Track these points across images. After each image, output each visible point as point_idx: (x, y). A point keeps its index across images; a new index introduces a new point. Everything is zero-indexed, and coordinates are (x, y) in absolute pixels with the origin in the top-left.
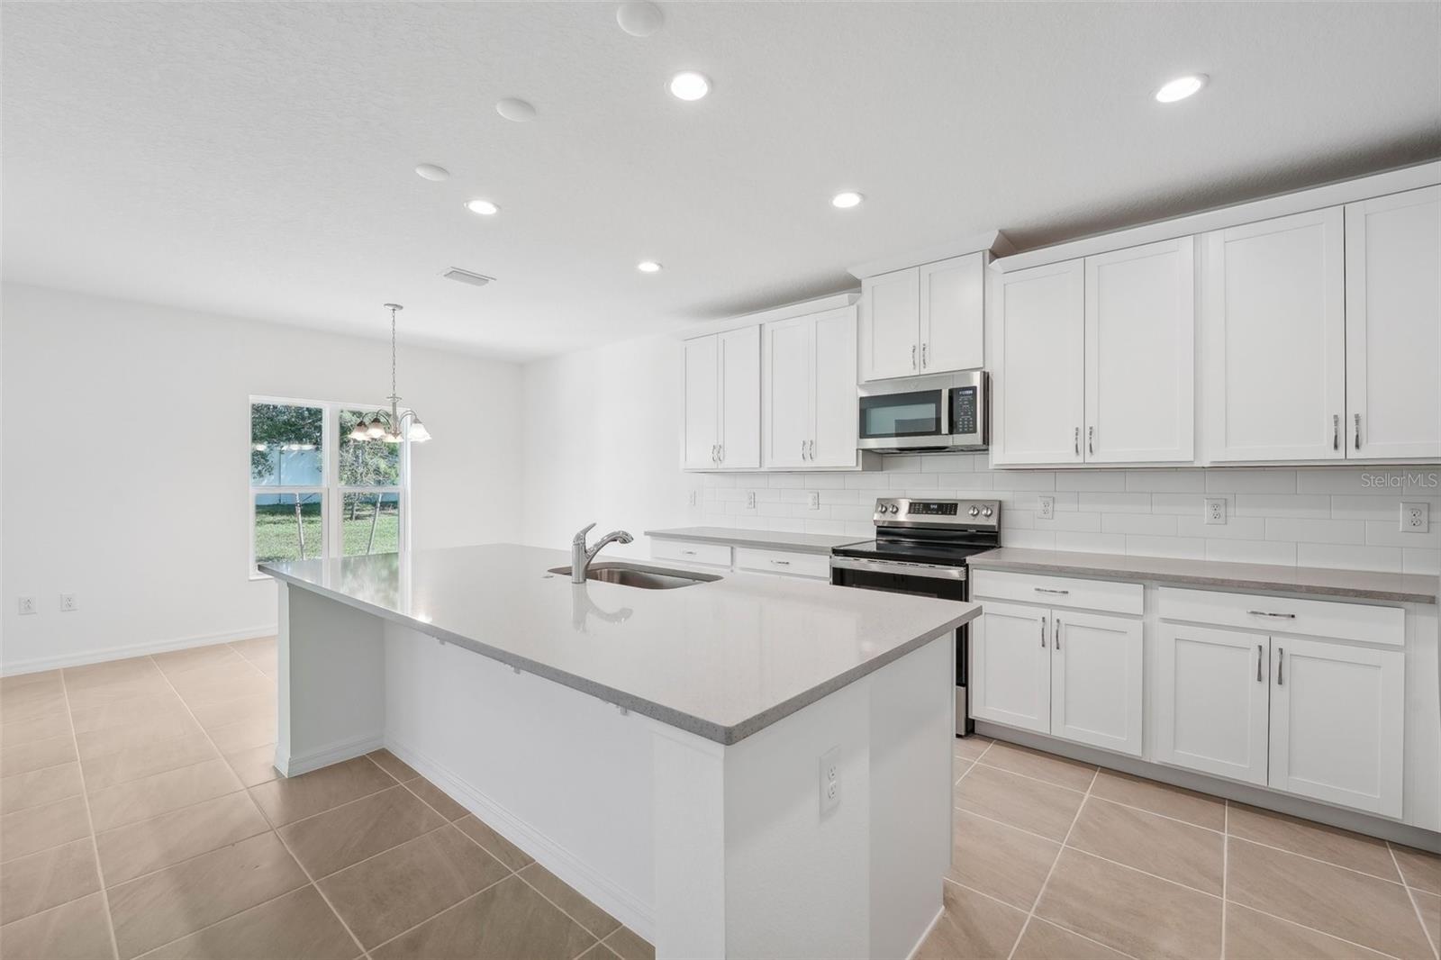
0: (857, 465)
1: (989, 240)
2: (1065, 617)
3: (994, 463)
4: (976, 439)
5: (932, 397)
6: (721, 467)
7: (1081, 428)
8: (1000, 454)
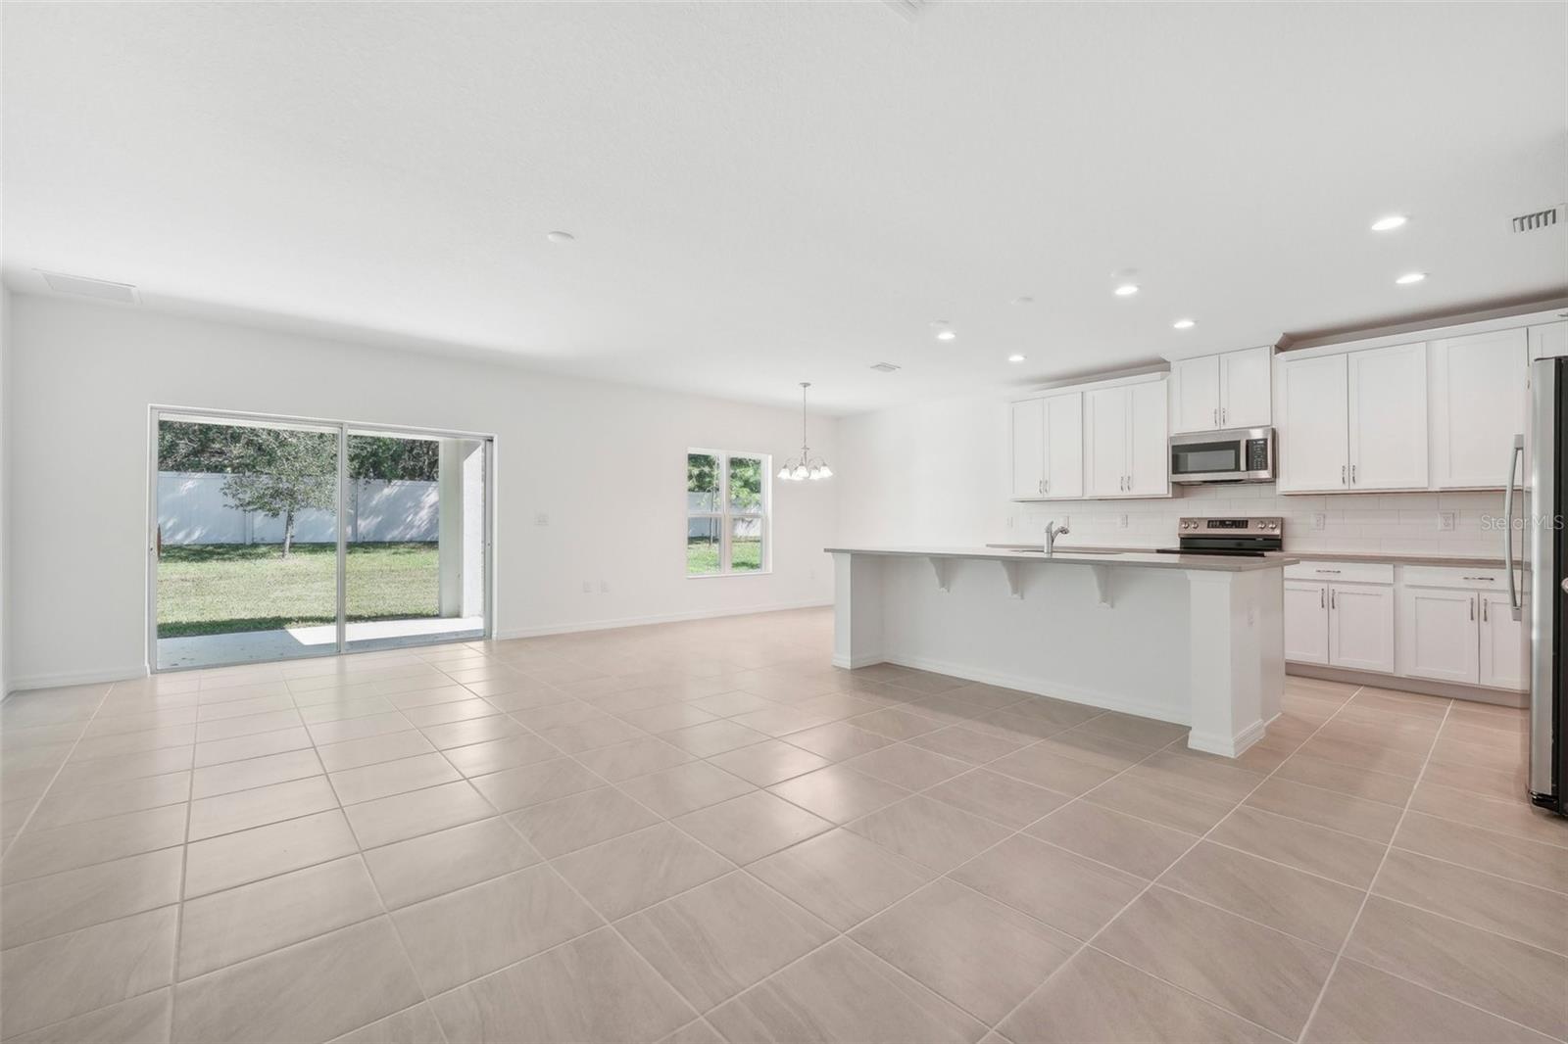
0: (1168, 493)
1: (1277, 338)
2: (1337, 587)
3: (1282, 490)
4: (1264, 474)
5: (1234, 445)
6: (1047, 496)
7: (1347, 467)
8: (1284, 484)
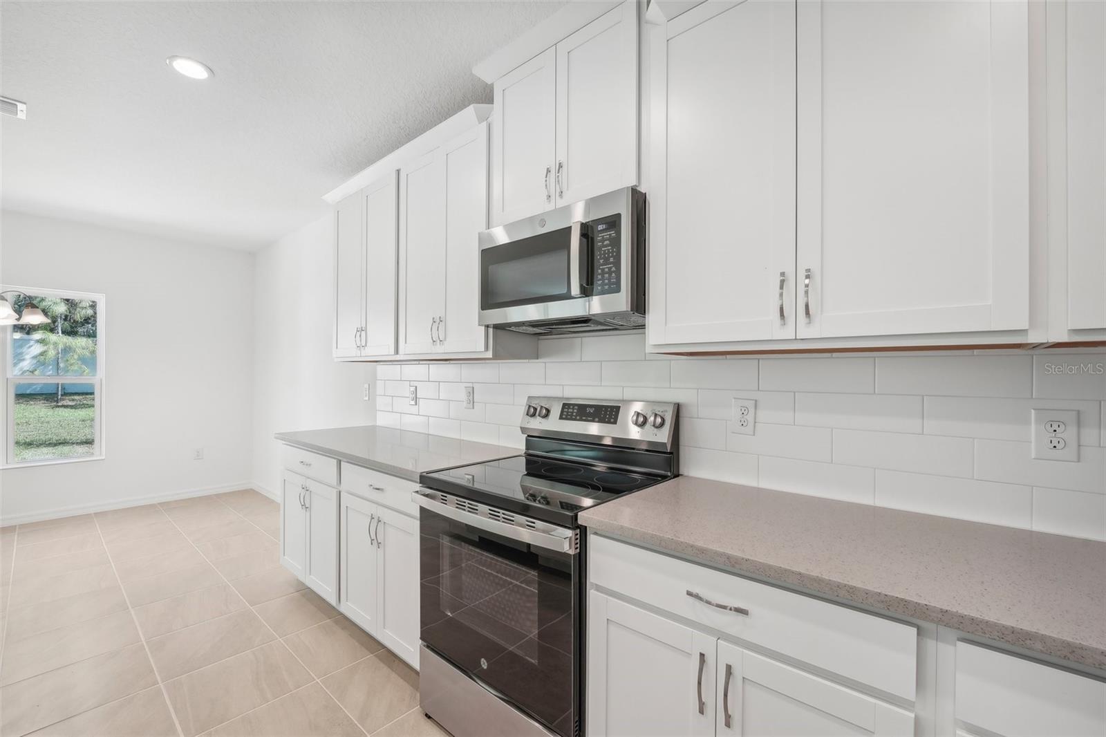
0: (487, 348)
3: (657, 344)
4: (622, 303)
